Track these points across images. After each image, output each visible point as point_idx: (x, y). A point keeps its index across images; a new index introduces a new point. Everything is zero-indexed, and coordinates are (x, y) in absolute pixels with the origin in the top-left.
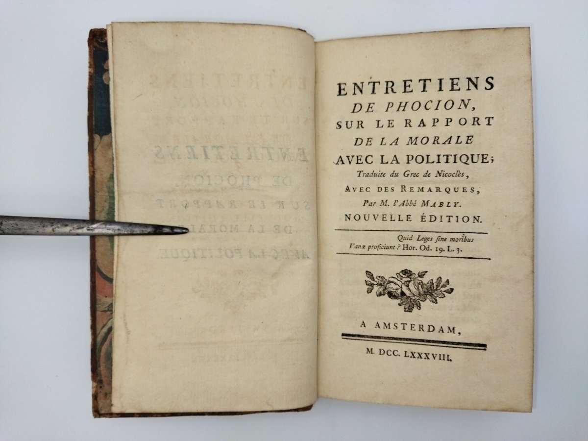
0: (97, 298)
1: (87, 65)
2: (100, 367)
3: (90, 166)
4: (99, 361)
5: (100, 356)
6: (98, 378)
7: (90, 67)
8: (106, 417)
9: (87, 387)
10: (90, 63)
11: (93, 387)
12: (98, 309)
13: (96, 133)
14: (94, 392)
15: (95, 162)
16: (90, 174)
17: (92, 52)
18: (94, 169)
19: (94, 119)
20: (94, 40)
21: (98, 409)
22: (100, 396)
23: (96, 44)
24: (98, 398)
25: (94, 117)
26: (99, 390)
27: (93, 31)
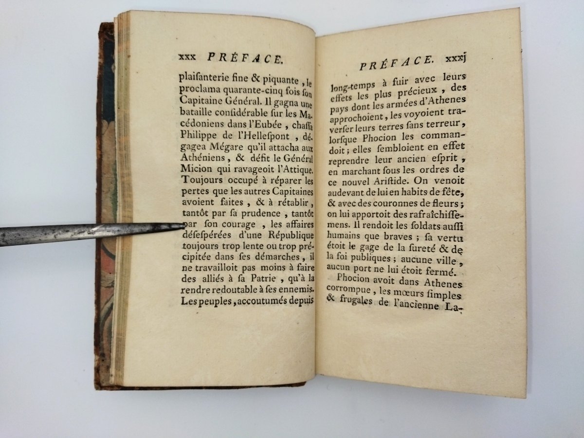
0: (102, 274)
1: (98, 56)
2: (103, 340)
3: (97, 149)
4: (102, 334)
5: (103, 330)
6: (101, 352)
7: (100, 58)
8: (107, 390)
9: (90, 360)
10: (100, 54)
11: (95, 361)
12: (102, 285)
13: (104, 119)
14: (96, 365)
15: (103, 146)
16: (97, 157)
17: (102, 44)
18: (101, 152)
19: (102, 106)
20: (105, 32)
21: (99, 382)
22: (102, 369)
23: (106, 37)
24: (100, 371)
25: (102, 103)
26: (101, 363)
27: (104, 26)
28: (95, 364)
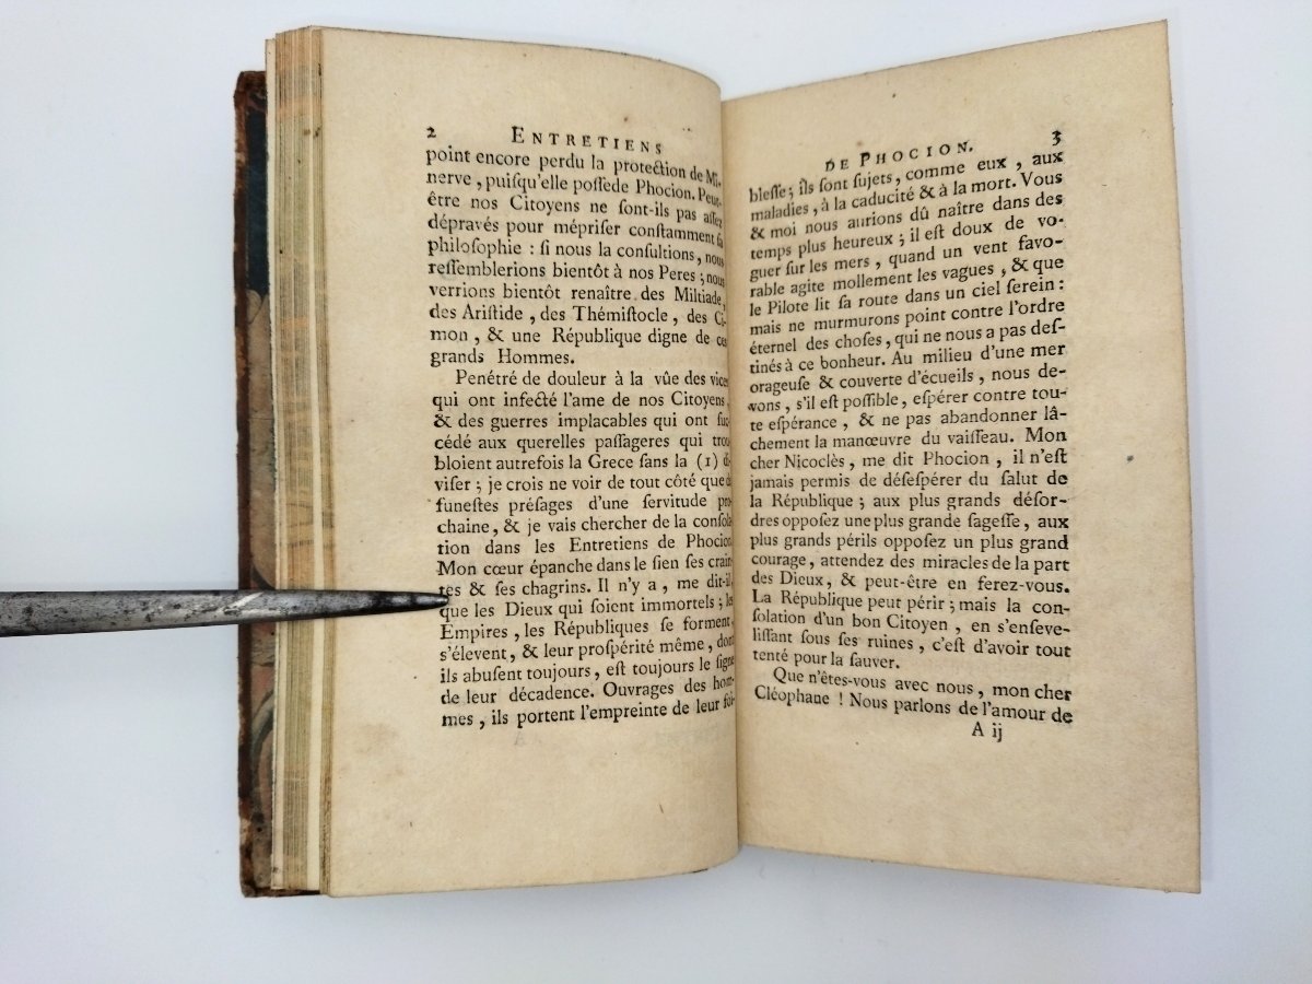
0: (254, 636)
1: (233, 146)
2: (257, 785)
3: (238, 357)
4: (256, 771)
5: (258, 761)
6: (254, 810)
7: (238, 150)
8: (269, 896)
9: (229, 829)
10: (238, 141)
11: (242, 831)
12: (254, 660)
13: (251, 288)
14: (243, 842)
15: (250, 348)
16: (238, 374)
17: (243, 118)
18: (247, 362)
19: (247, 258)
20: (248, 93)
21: (253, 878)
22: (259, 848)
23: (251, 103)
24: (253, 855)
25: (247, 253)
26: (256, 836)
27: (247, 79)
28: (241, 839)
